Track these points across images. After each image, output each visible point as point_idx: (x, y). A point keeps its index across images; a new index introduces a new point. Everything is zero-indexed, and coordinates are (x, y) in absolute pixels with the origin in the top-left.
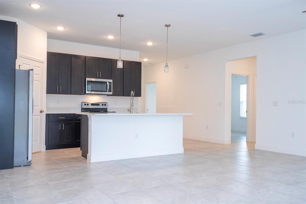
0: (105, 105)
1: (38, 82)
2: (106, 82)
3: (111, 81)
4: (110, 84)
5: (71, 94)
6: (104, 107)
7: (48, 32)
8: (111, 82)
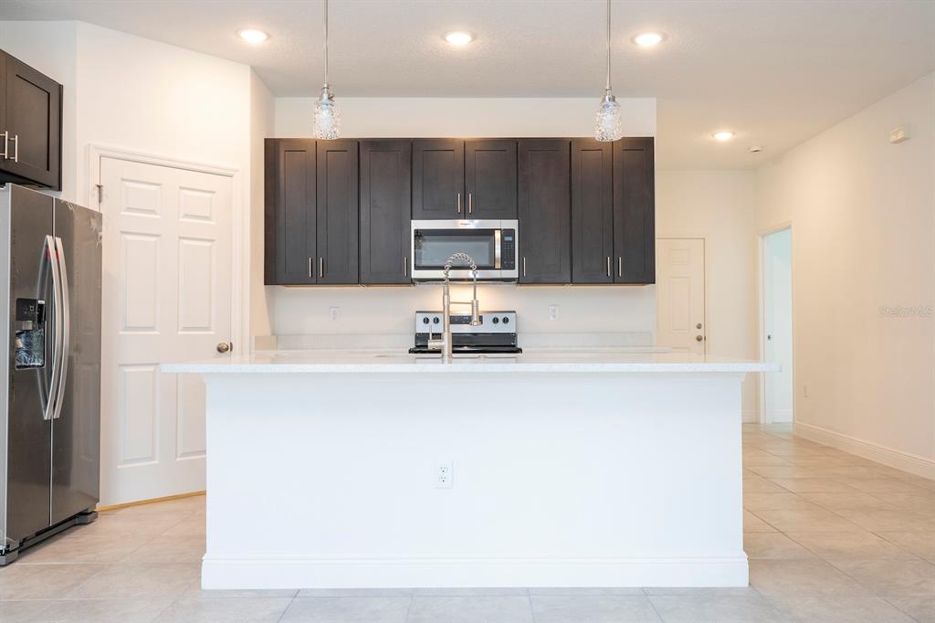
0: (506, 320)
1: (209, 244)
2: (491, 232)
3: (512, 224)
4: (510, 239)
5: (359, 282)
6: (501, 328)
7: (253, 68)
8: (513, 230)
